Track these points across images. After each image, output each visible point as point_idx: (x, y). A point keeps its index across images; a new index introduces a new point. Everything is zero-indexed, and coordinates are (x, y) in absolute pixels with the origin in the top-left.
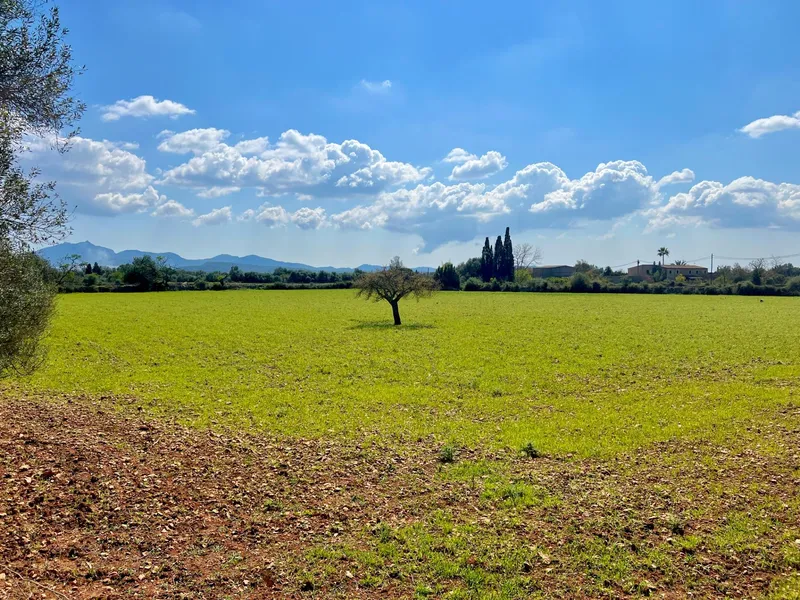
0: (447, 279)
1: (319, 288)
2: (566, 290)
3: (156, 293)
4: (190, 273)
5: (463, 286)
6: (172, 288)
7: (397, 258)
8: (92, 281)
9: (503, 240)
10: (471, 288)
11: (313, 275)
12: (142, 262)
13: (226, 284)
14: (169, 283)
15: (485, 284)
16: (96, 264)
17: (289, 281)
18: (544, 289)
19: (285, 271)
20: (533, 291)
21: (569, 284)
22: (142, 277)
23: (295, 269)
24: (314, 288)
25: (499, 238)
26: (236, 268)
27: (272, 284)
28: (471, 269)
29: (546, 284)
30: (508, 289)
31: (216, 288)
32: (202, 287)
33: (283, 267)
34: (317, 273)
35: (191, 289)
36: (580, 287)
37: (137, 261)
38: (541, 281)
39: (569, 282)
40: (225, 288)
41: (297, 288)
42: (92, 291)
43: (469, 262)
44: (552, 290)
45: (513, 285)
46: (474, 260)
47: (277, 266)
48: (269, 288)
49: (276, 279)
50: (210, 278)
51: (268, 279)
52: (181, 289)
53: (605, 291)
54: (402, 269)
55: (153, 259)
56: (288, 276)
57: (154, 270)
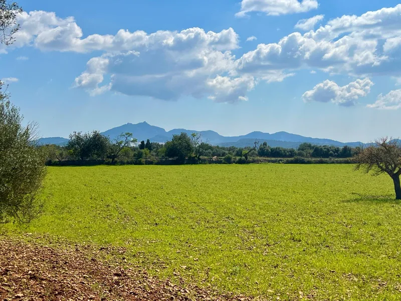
1: (338, 162)
3: (189, 166)
4: (224, 149)
6: (203, 162)
8: (140, 155)
11: (337, 150)
12: (180, 138)
13: (250, 158)
14: (201, 157)
16: (148, 141)
17: (313, 156)
19: (310, 146)
22: (180, 152)
23: (320, 145)
24: (333, 163)
26: (265, 144)
27: (292, 159)
31: (241, 162)
32: (228, 161)
33: (309, 142)
34: (341, 148)
35: (218, 162)
37: (176, 138)
40: (248, 162)
42: (140, 163)
47: (303, 142)
48: (288, 162)
49: (300, 154)
50: (239, 153)
51: (292, 153)
52: (211, 162)
55: (189, 136)
56: (312, 151)
57: (189, 145)
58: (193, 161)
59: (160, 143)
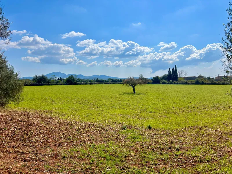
0: (156, 81)
2: (193, 84)
4: (85, 80)
5: (161, 83)
6: (79, 84)
7: (141, 75)
8: (58, 82)
9: (174, 69)
10: (164, 83)
11: (118, 80)
12: (71, 77)
13: (93, 83)
15: (168, 82)
16: (60, 78)
17: (112, 82)
18: (186, 83)
19: (111, 79)
20: (183, 84)
21: (194, 82)
22: (71, 81)
23: (114, 79)
24: (117, 84)
25: (173, 68)
26: (98, 79)
27: (106, 83)
28: (164, 78)
29: (187, 82)
30: (175, 84)
31: (90, 84)
32: (86, 84)
33: (110, 78)
34: (119, 80)
35: (83, 84)
36: (197, 83)
37: (69, 77)
38: (185, 81)
39: (194, 81)
40: (92, 84)
41: (112, 84)
42: (58, 85)
43: (164, 76)
44: (189, 84)
45: (176, 82)
46: (165, 75)
48: (104, 84)
49: (108, 81)
50: (90, 81)
51: (106, 81)
52: (81, 84)
53: (206, 84)
54: (143, 78)
55: (74, 76)
56: (111, 81)
57: (74, 79)
58: (75, 84)
59: (65, 78)
